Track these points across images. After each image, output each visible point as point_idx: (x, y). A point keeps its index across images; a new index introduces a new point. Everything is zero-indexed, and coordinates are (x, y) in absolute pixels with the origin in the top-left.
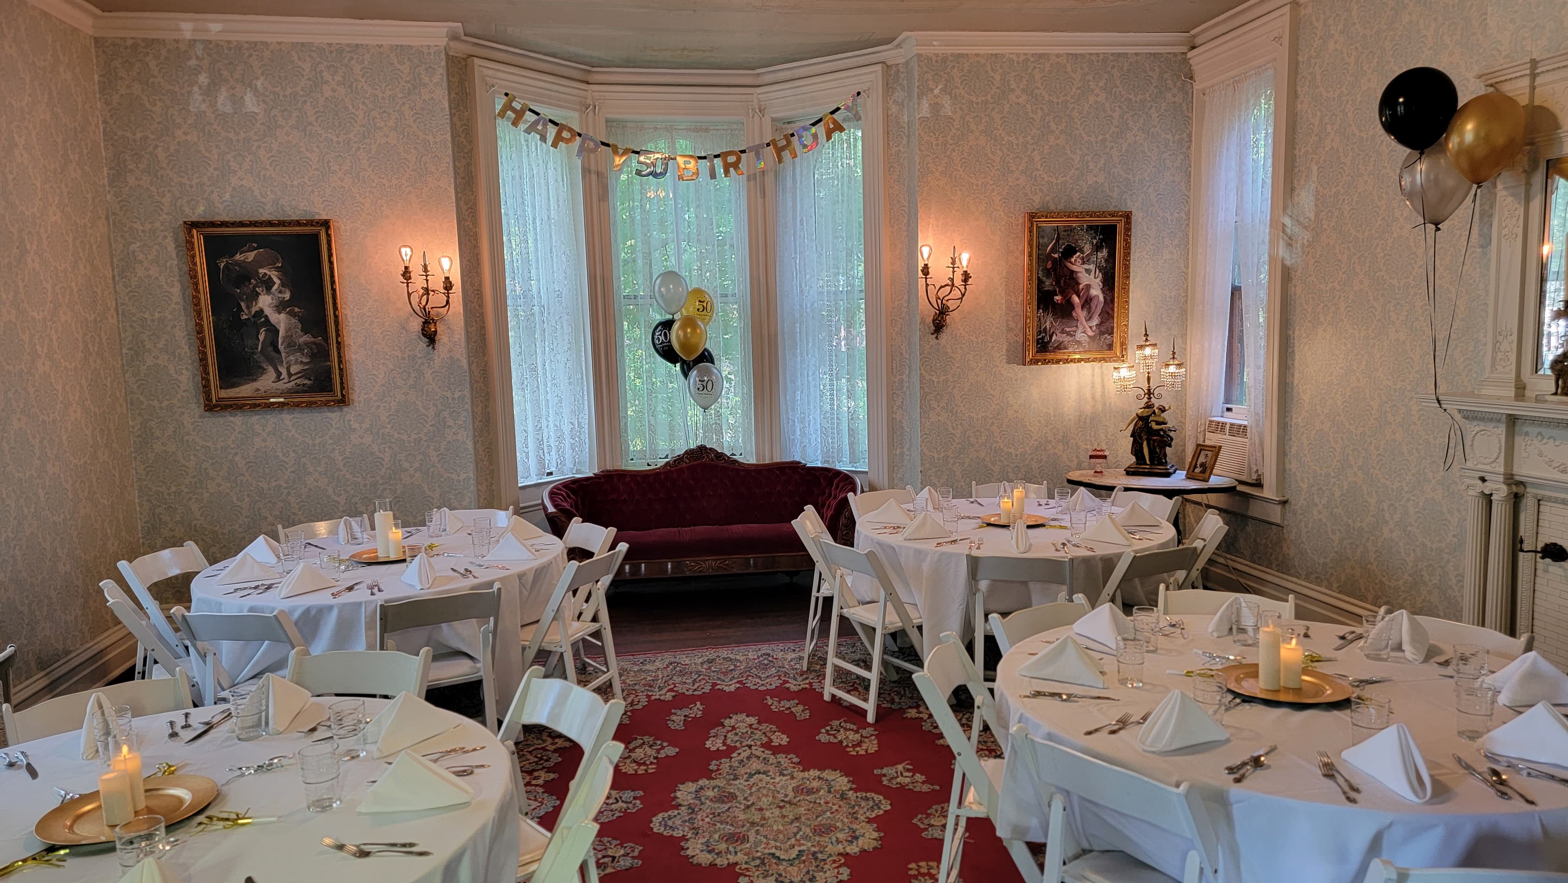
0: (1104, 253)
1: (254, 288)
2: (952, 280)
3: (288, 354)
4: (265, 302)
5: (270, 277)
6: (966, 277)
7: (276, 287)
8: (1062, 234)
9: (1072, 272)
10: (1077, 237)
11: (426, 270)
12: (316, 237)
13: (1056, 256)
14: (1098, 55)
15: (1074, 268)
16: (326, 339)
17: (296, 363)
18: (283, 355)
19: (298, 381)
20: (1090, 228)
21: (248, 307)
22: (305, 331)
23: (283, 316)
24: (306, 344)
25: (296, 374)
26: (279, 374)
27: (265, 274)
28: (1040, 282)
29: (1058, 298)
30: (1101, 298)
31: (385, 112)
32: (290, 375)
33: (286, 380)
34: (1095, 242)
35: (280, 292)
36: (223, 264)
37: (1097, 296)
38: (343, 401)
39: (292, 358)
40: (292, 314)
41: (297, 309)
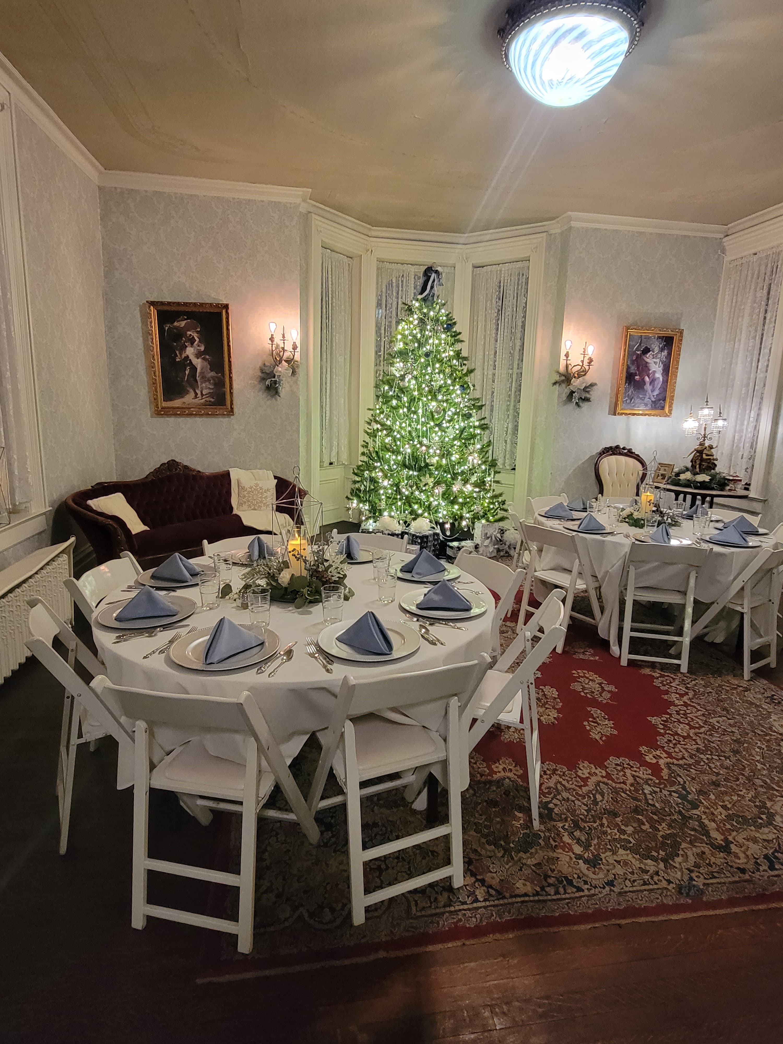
0: (665, 353)
1: (184, 343)
2: (583, 362)
3: (202, 383)
4: (190, 351)
5: (193, 337)
6: (591, 361)
7: (196, 343)
8: (643, 340)
9: (647, 363)
10: (651, 342)
11: (284, 336)
12: (220, 314)
13: (639, 353)
14: (673, 235)
15: (648, 360)
16: (223, 375)
17: (207, 388)
18: (199, 383)
19: (207, 399)
20: (659, 337)
21: (181, 355)
22: (212, 370)
23: (200, 360)
24: (212, 377)
25: (206, 394)
26: (196, 394)
27: (191, 335)
28: (628, 368)
29: (637, 377)
30: (661, 379)
31: (263, 241)
32: (202, 395)
33: (200, 398)
34: (661, 346)
35: (199, 346)
36: (167, 328)
37: (659, 378)
38: (231, 412)
39: (204, 385)
40: (204, 359)
41: (207, 357)
